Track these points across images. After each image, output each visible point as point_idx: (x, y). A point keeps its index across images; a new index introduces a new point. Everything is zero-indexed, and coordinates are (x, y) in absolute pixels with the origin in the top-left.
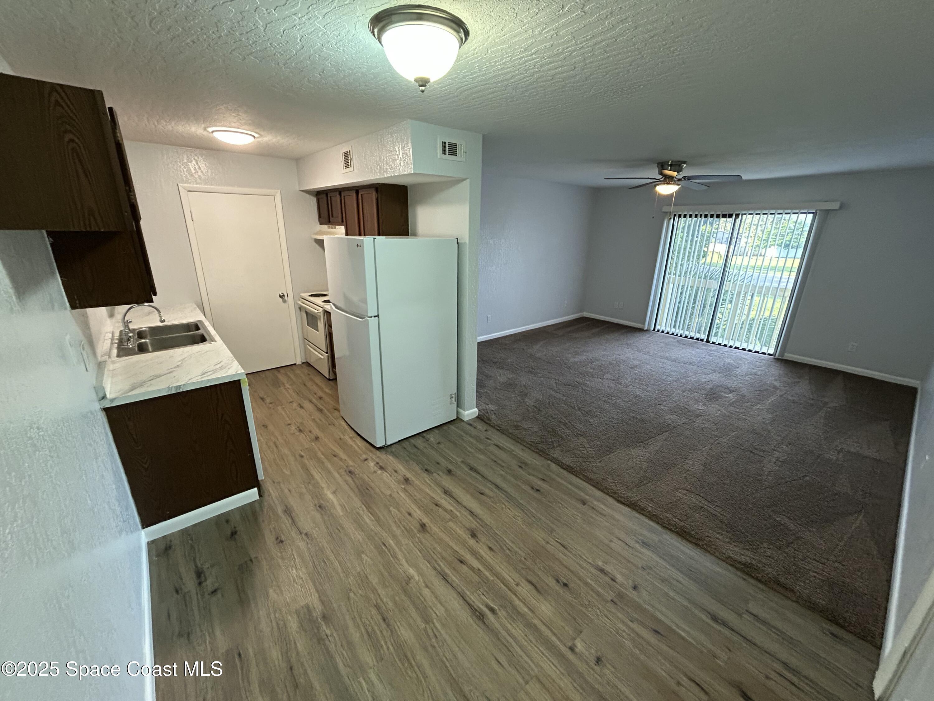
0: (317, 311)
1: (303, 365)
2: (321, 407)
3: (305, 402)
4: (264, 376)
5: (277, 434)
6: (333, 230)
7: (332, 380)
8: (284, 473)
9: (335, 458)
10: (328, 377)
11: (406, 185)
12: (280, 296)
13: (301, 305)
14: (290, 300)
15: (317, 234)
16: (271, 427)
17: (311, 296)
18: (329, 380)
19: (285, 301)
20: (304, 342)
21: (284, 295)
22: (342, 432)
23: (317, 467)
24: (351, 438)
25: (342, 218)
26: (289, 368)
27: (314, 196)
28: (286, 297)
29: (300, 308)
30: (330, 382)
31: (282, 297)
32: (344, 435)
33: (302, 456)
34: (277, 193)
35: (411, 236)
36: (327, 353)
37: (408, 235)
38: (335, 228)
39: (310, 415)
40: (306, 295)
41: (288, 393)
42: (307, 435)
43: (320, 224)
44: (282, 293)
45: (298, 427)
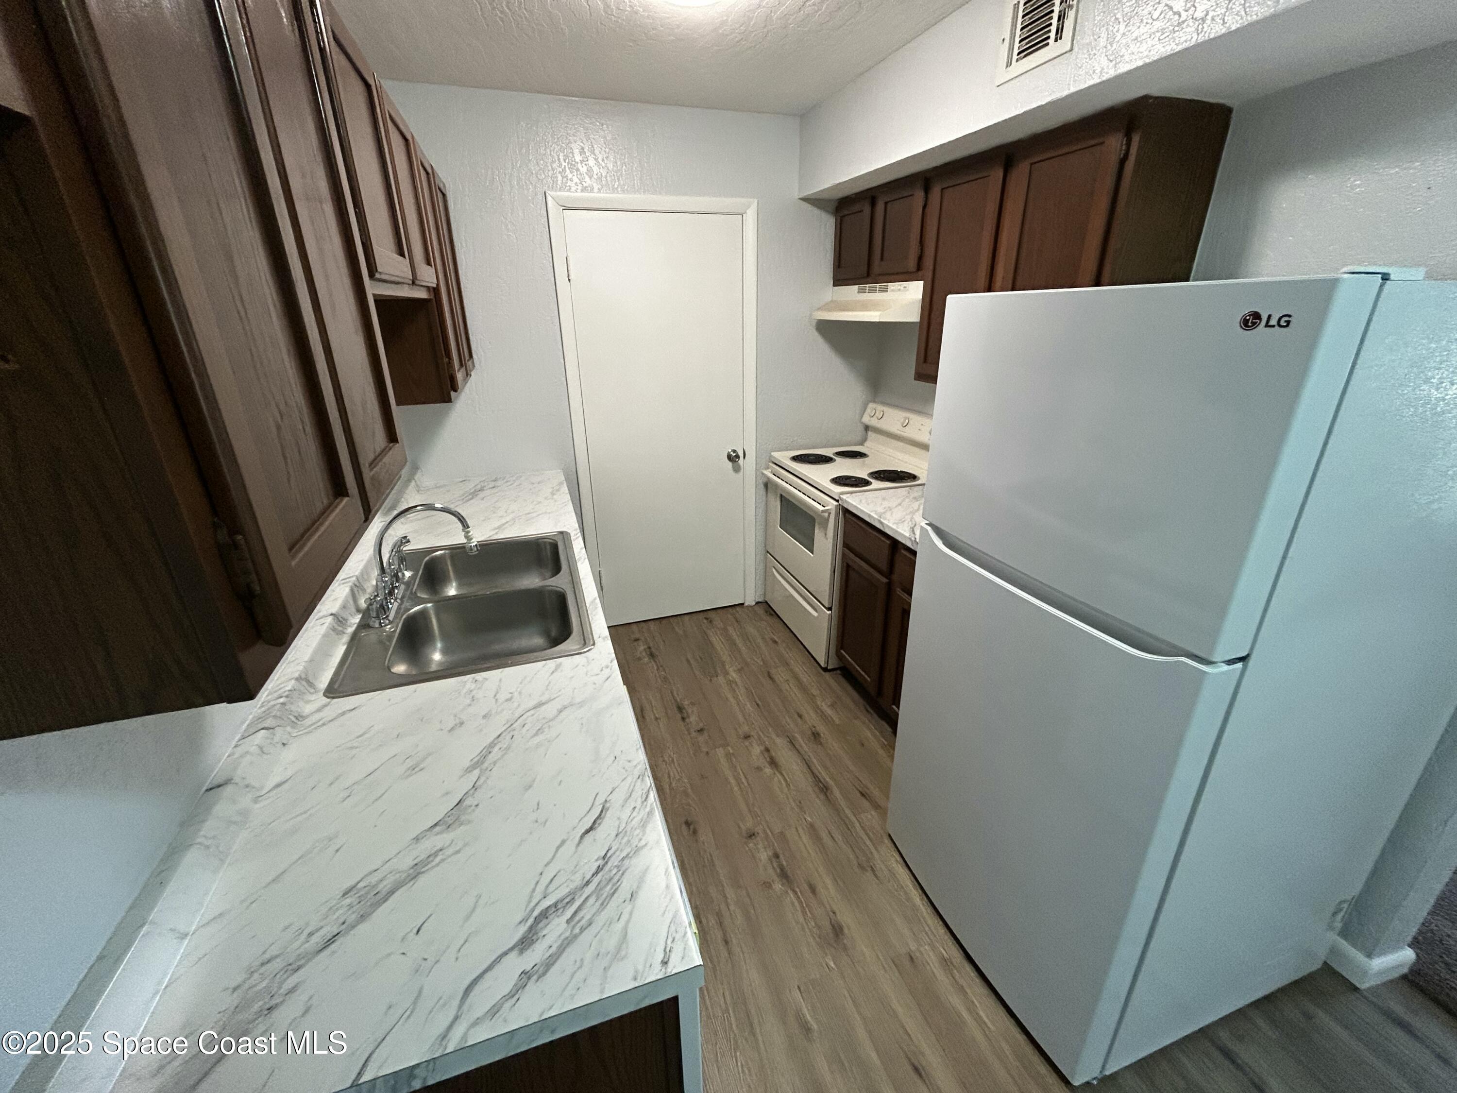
0: (821, 508)
1: (757, 608)
2: (822, 772)
3: (778, 741)
5: (721, 869)
6: (877, 296)
7: (830, 671)
10: (823, 664)
11: (1227, 102)
12: (729, 457)
13: (768, 478)
14: (748, 464)
15: (827, 307)
16: (706, 838)
17: (796, 459)
18: (825, 670)
19: (737, 469)
20: (766, 558)
21: (738, 456)
24: (946, 965)
25: (920, 258)
27: (827, 211)
28: (740, 460)
29: (768, 485)
30: (827, 675)
31: (733, 458)
34: (749, 207)
36: (830, 609)
38: (885, 290)
39: (800, 806)
40: (784, 457)
41: (736, 698)
42: (807, 905)
43: (834, 285)
44: (734, 451)
45: (777, 856)
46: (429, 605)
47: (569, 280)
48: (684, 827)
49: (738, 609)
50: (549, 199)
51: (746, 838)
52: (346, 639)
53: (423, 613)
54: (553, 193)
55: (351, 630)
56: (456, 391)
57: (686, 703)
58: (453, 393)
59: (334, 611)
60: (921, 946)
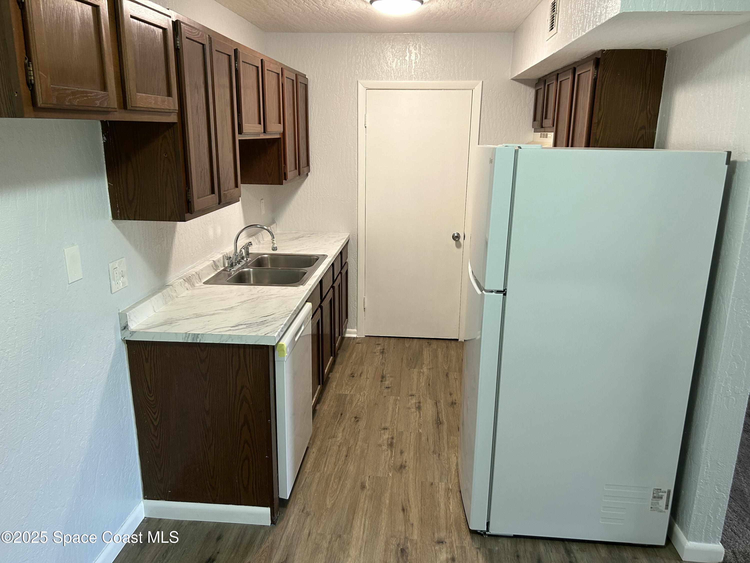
2: (443, 417)
3: (429, 400)
4: (407, 345)
5: (361, 435)
8: (325, 501)
9: (401, 513)
11: (664, 49)
12: (453, 238)
16: (362, 424)
19: (459, 246)
22: (442, 473)
23: (368, 515)
24: (448, 490)
26: (444, 344)
27: (532, 87)
28: (461, 240)
31: (456, 238)
32: (441, 480)
33: (363, 487)
34: (476, 85)
35: (658, 148)
37: (653, 148)
39: (420, 426)
41: (418, 380)
42: (394, 456)
43: (534, 132)
44: (458, 234)
45: (392, 438)
46: (251, 270)
47: (366, 127)
48: (353, 419)
49: (453, 342)
50: (359, 84)
51: (382, 429)
52: (216, 272)
53: (249, 272)
54: (362, 81)
55: (219, 271)
56: (286, 179)
57: (389, 375)
58: (284, 181)
59: (214, 260)
60: (441, 482)
